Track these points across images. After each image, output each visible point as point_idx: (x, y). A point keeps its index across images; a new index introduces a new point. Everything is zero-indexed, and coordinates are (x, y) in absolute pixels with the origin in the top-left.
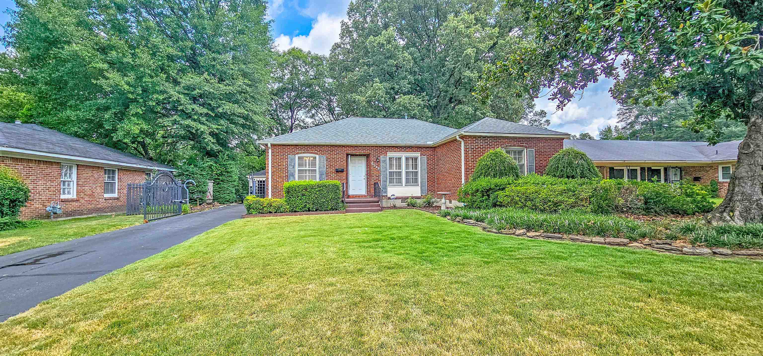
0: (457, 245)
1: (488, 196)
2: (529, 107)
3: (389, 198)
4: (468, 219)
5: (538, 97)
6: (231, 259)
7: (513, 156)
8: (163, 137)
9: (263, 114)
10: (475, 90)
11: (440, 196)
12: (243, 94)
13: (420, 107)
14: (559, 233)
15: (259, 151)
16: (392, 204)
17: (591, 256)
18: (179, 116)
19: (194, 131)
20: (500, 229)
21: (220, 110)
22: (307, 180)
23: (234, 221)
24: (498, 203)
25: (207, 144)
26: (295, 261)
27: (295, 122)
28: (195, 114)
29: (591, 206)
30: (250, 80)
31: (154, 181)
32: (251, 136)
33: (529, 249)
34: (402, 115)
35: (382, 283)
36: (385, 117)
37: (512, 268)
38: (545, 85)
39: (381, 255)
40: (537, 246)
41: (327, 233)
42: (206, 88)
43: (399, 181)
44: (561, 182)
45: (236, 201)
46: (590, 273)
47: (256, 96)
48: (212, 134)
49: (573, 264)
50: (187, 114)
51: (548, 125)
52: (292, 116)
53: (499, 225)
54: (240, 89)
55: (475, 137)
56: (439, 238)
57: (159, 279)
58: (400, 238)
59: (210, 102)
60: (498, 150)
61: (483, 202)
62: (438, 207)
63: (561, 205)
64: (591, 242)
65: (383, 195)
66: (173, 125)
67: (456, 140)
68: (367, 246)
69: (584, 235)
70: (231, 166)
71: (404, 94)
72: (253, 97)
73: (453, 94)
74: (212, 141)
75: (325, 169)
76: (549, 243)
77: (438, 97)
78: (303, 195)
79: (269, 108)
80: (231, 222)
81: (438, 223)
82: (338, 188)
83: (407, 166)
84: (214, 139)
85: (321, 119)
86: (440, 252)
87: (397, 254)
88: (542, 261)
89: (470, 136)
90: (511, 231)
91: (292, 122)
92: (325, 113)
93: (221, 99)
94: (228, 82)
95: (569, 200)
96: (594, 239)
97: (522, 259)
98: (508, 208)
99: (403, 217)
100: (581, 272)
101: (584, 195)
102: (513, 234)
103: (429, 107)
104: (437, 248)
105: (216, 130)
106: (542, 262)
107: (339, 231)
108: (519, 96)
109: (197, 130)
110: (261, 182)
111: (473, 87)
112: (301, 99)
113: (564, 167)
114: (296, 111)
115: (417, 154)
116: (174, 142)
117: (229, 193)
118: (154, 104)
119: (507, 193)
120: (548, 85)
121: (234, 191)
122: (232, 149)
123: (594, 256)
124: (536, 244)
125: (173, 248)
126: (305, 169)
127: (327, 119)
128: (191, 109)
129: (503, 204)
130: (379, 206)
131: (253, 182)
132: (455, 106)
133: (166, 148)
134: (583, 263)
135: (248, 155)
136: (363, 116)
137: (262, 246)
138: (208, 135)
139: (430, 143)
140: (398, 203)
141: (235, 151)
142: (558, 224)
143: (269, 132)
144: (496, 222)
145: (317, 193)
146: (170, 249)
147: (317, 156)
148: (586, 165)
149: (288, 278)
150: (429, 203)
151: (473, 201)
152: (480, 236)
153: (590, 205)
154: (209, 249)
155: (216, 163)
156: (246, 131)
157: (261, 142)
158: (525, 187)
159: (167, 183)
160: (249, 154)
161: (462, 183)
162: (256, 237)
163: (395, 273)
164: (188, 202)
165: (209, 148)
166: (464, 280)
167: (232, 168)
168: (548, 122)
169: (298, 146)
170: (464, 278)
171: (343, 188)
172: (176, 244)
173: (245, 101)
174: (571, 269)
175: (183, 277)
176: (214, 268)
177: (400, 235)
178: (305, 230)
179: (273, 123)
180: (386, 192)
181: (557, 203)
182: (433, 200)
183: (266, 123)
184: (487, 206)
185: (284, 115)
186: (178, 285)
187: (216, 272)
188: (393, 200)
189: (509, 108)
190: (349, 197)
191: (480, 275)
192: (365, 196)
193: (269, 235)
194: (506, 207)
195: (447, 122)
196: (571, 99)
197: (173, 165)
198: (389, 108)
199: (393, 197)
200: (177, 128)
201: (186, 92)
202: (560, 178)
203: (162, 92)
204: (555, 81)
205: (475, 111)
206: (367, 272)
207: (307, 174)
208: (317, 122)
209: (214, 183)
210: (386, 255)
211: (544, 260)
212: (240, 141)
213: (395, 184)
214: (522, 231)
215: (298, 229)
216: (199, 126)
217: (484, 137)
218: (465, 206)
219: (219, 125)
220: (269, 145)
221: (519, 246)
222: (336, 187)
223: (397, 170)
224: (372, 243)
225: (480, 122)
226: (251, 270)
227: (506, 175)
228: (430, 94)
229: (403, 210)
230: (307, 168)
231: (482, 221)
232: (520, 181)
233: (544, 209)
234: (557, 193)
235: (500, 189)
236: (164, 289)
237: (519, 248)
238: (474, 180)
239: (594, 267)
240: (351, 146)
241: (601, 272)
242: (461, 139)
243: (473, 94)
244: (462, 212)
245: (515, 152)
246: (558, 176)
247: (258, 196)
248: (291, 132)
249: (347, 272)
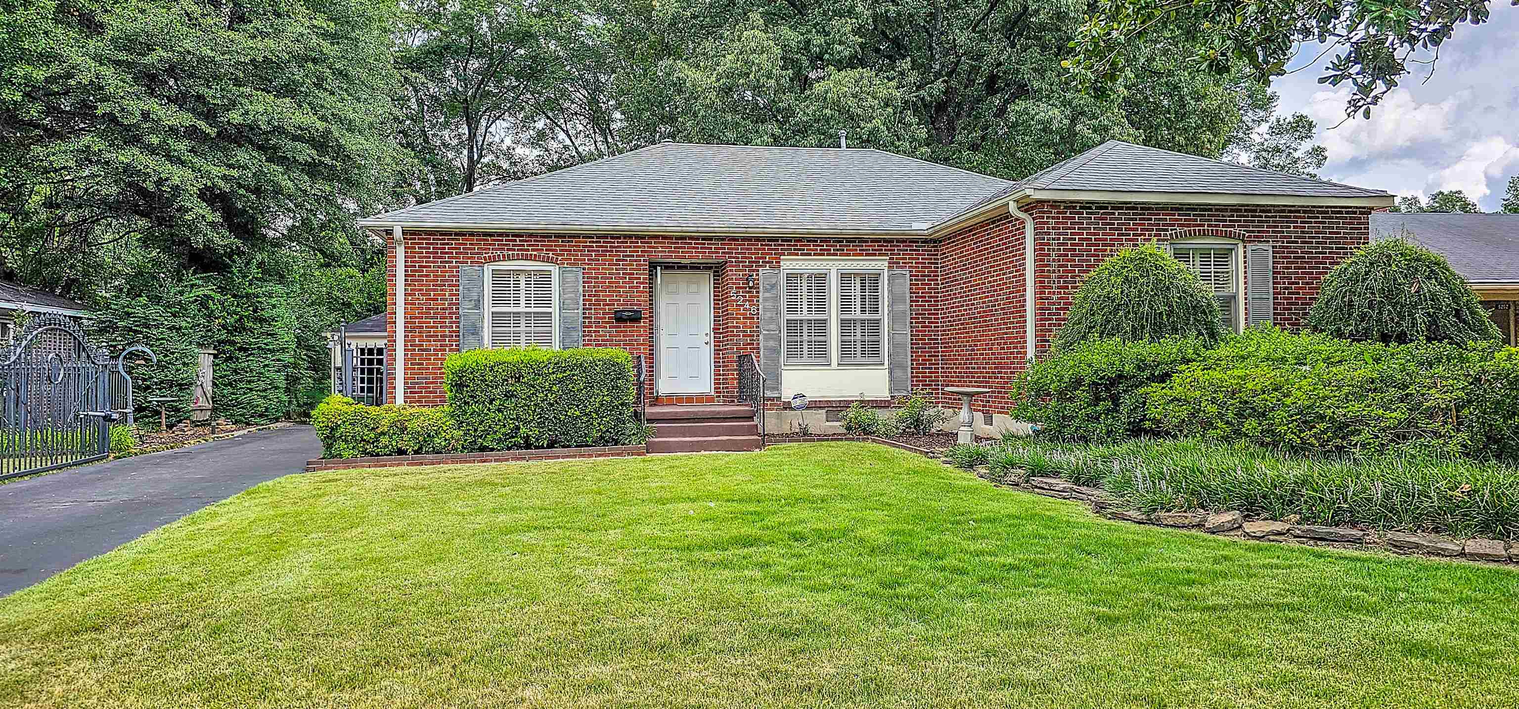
0: (1010, 560)
1: (1115, 400)
2: (1255, 106)
3: (788, 406)
4: (1047, 476)
5: (1282, 73)
6: (270, 605)
7: (1198, 270)
8: (49, 204)
9: (378, 129)
10: (1073, 49)
11: (954, 401)
12: (310, 65)
13: (890, 110)
14: (1354, 525)
15: (363, 251)
16: (795, 424)
17: (1460, 600)
18: (102, 135)
19: (150, 186)
20: (1155, 510)
21: (235, 117)
22: (523, 345)
23: (283, 479)
24: (1148, 424)
25: (191, 227)
26: (479, 609)
27: (481, 156)
28: (152, 131)
29: (1464, 436)
30: (332, 20)
31: (19, 350)
32: (339, 201)
33: (1250, 576)
34: (831, 136)
35: (762, 683)
36: (776, 141)
37: (1190, 639)
38: (1306, 32)
39: (760, 592)
40: (1277, 567)
41: (582, 520)
42: (188, 45)
43: (821, 351)
44: (1362, 353)
45: (288, 416)
46: (1456, 659)
47: (352, 72)
48: (209, 196)
49: (1398, 628)
50: (127, 129)
51: (1319, 165)
52: (472, 136)
53: (1149, 497)
54: (298, 48)
55: (1071, 205)
56: (948, 537)
57: (36, 669)
58: (822, 535)
59: (203, 90)
60: (1150, 247)
61: (1097, 419)
62: (947, 435)
63: (1359, 432)
64: (1462, 554)
65: (768, 394)
66: (80, 165)
67: (1007, 216)
68: (713, 560)
69: (1436, 530)
70: (273, 301)
71: (840, 65)
72: (342, 74)
73: (1000, 64)
74: (210, 218)
75: (580, 311)
76: (1320, 556)
77: (949, 75)
78: (509, 395)
79: (396, 111)
80: (270, 483)
81: (950, 488)
82: (621, 374)
83: (845, 303)
84: (214, 211)
85: (566, 147)
86: (952, 582)
87: (813, 589)
88: (1291, 615)
89: (1054, 204)
90: (1192, 517)
91: (470, 158)
92: (581, 127)
93: (238, 83)
94: (258, 24)
95: (1388, 414)
96: (1471, 546)
97: (1224, 608)
98: (1182, 442)
99: (830, 469)
100: (1425, 656)
101: (1435, 398)
102: (1200, 526)
103: (920, 108)
104: (943, 569)
105: (221, 184)
106: (1290, 621)
107: (623, 513)
108: (1219, 68)
109: (160, 182)
110: (371, 352)
111: (1070, 39)
112: (500, 81)
113: (1371, 306)
114: (483, 123)
115: (880, 264)
116: (84, 221)
117: (265, 390)
118: (18, 97)
119: (1178, 391)
120: (1316, 31)
121: (283, 384)
122: (276, 244)
123: (1468, 601)
124: (1275, 561)
125: (80, 570)
126: (516, 310)
127: (587, 148)
128: (138, 113)
129: (1164, 426)
130: (753, 430)
131: (344, 351)
132: (1007, 102)
133: (58, 242)
134: (1430, 625)
135: (328, 265)
136: (709, 138)
137: (374, 560)
138: (195, 199)
139: (921, 226)
140: (817, 422)
141: (285, 251)
142: (1350, 494)
143: (398, 190)
144: (1141, 486)
145: (555, 388)
146: (70, 570)
147: (555, 270)
148: (1446, 301)
149: (454, 667)
150: (917, 422)
151: (1064, 417)
152: (1084, 531)
153: (1458, 430)
154: (197, 570)
155: (222, 290)
156: (322, 187)
157: (370, 221)
158: (1236, 372)
159: (63, 355)
160: (331, 260)
161: (1029, 357)
162: (354, 532)
163: (802, 651)
164: (131, 418)
165: (198, 242)
166: (1031, 675)
167: (274, 306)
168: (1318, 153)
169: (491, 235)
170: (1031, 671)
171: (639, 375)
172: (89, 556)
173: (318, 86)
174: (1390, 643)
175: (114, 663)
176: (215, 632)
177: (821, 526)
178: (513, 510)
179: (409, 159)
180: (777, 387)
181: (1348, 426)
182: (932, 412)
183: (388, 160)
184: (1109, 433)
185: (446, 133)
186: (96, 688)
187: (220, 646)
188: (798, 412)
189: (1189, 108)
190: (657, 401)
191: (1084, 660)
192: (710, 399)
193: (398, 526)
194: (1175, 437)
195: (979, 157)
196: (1396, 78)
197: (81, 299)
198: (789, 112)
199: (798, 402)
200: (93, 176)
201: (122, 56)
202: (1359, 341)
203: (47, 58)
204: (1342, 18)
205: (1073, 121)
206: (711, 645)
207: (523, 327)
208: (556, 157)
209: (215, 356)
210: (776, 590)
211: (1300, 614)
212: (303, 220)
213: (805, 359)
214: (1226, 517)
215: (491, 506)
216: (168, 169)
217: (1102, 206)
218: (1037, 433)
219: (230, 166)
220: (398, 233)
221: (1218, 567)
222: (615, 370)
223: (813, 317)
224: (733, 552)
225: (1088, 155)
226: (336, 641)
227: (1175, 330)
228: (923, 65)
229: (833, 443)
230: (522, 308)
231: (1093, 481)
232: (1223, 351)
233: (1303, 442)
234: (1346, 390)
235: (1152, 378)
236: (50, 702)
237: (1215, 573)
238: (1067, 346)
239: (1471, 638)
240: (664, 237)
241: (1492, 656)
242: (1026, 211)
243: (1065, 64)
244: (1027, 454)
245: (1205, 254)
246: (1351, 334)
247: (360, 400)
248: (470, 189)
249: (649, 646)
